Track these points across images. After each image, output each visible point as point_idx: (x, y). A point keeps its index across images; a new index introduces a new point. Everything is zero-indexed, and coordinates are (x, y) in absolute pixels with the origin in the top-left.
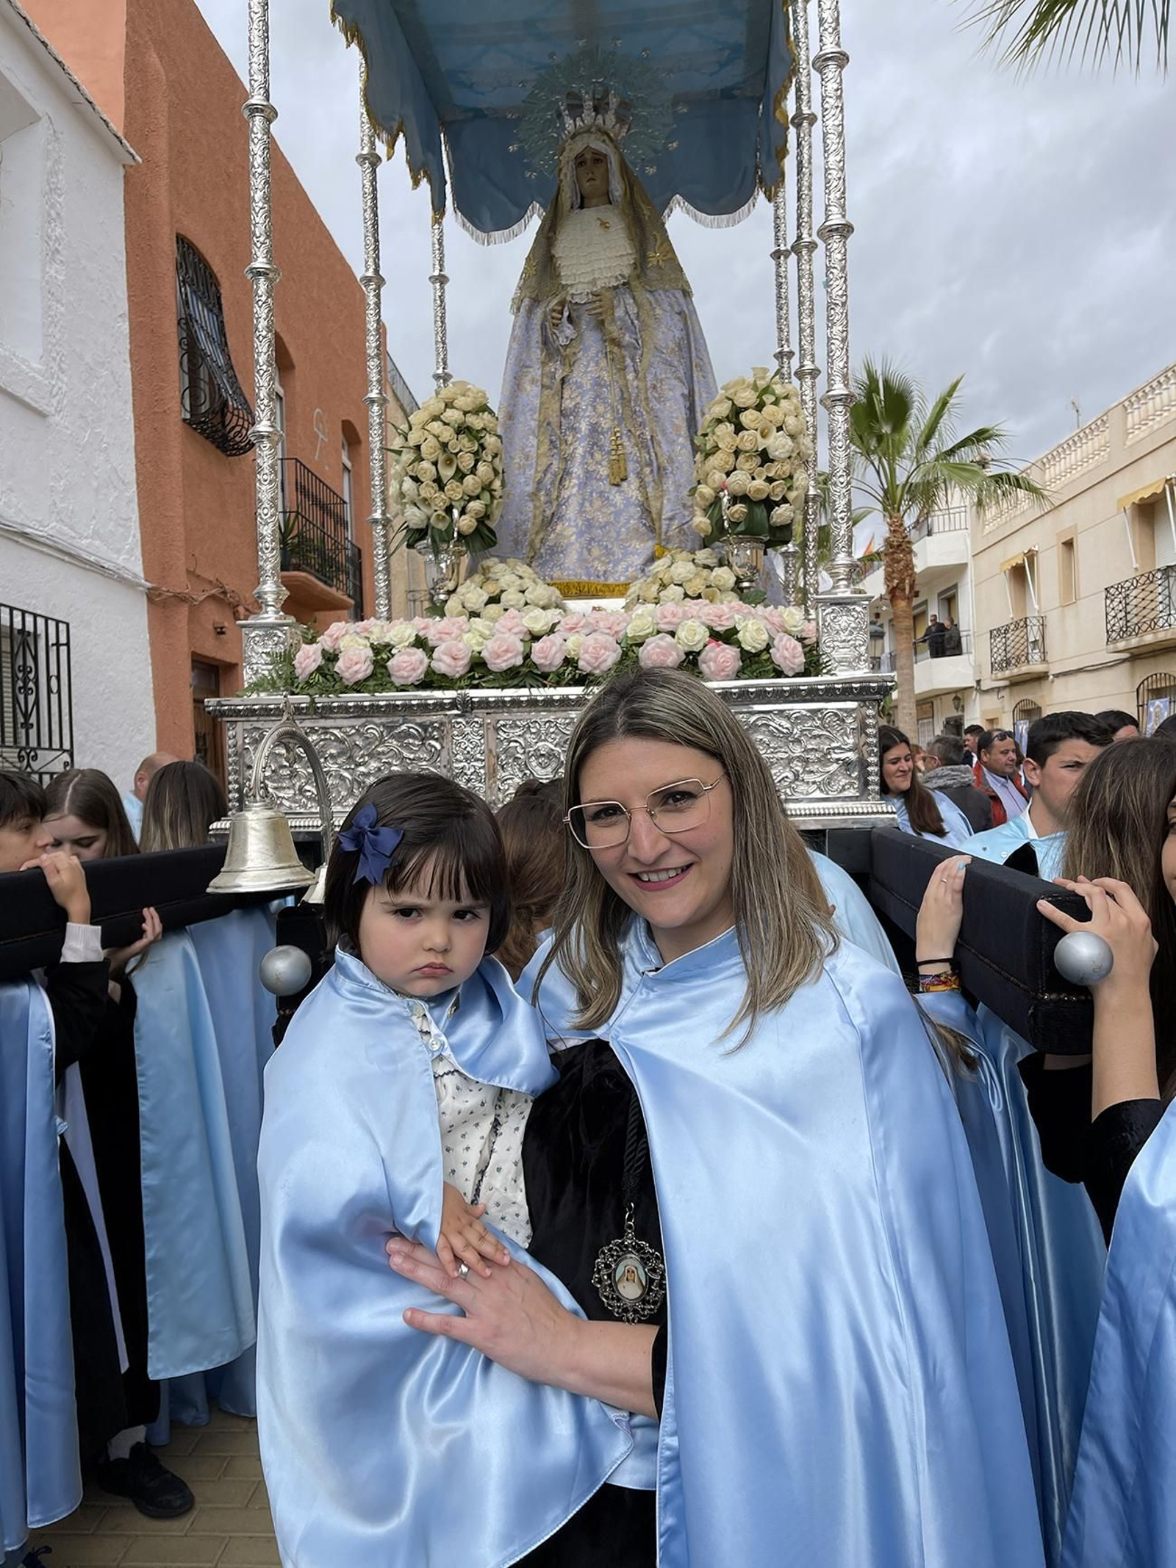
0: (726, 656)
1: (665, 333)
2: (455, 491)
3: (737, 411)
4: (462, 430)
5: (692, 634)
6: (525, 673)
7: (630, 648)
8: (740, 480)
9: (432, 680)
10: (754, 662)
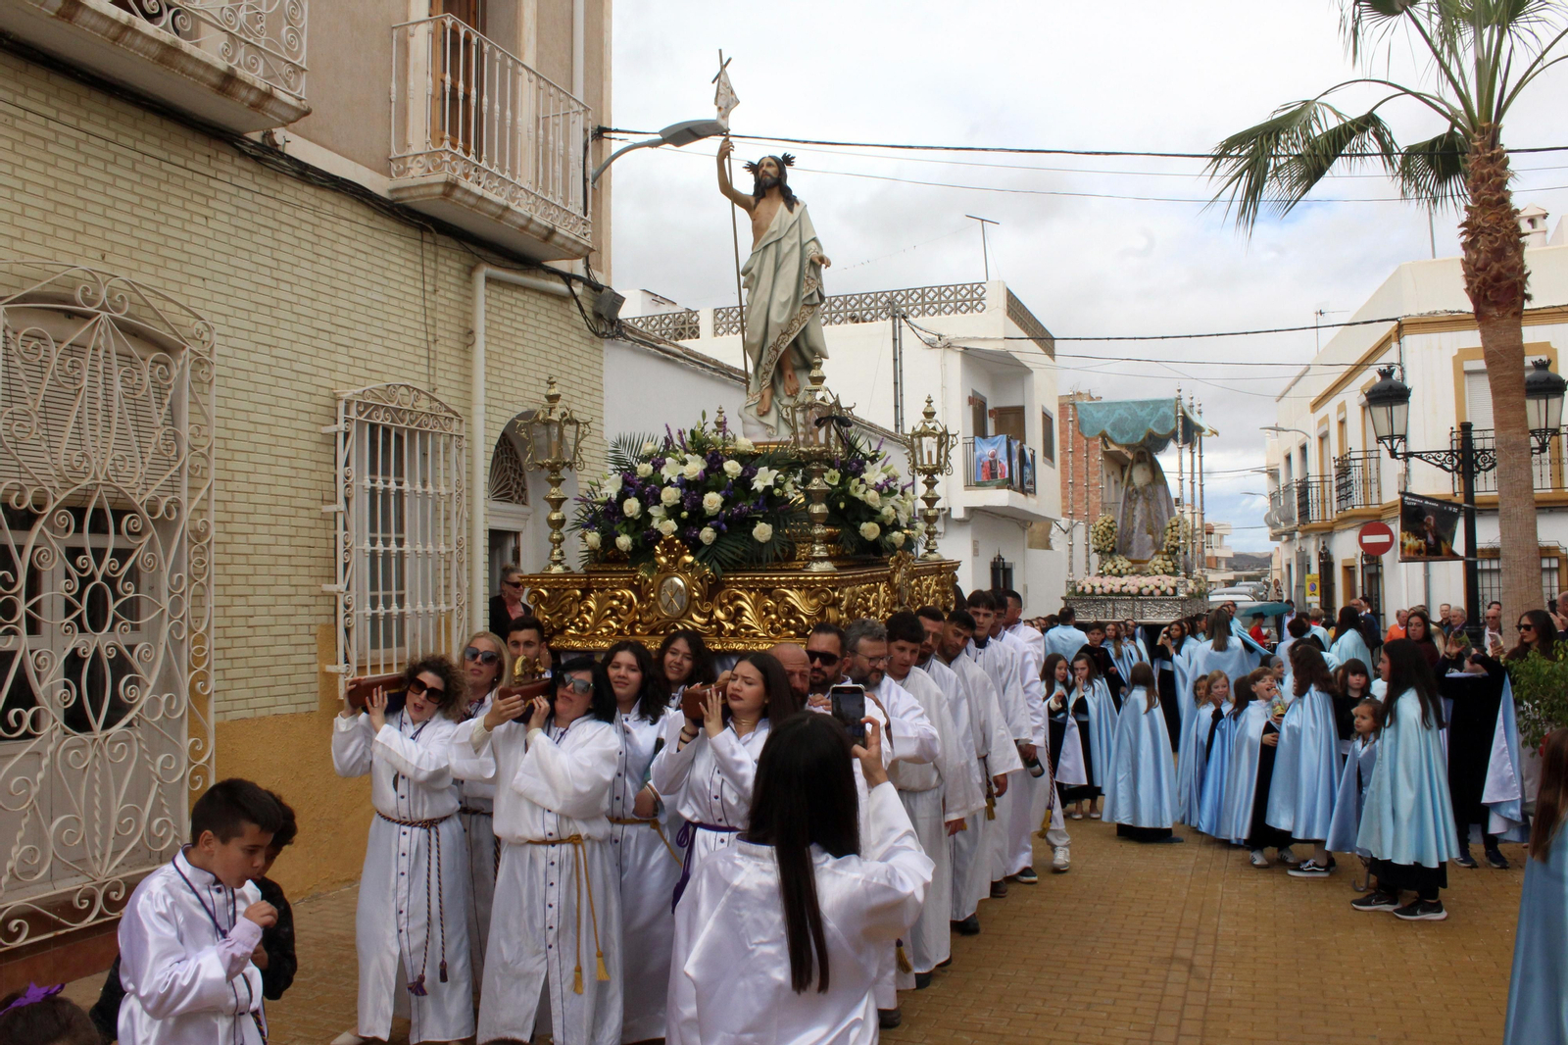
0: (1157, 592)
1: (1162, 495)
2: (1106, 543)
3: (1172, 527)
4: (1108, 528)
5: (1152, 587)
6: (1121, 593)
7: (1140, 589)
8: (1172, 543)
9: (1103, 594)
10: (1164, 593)
